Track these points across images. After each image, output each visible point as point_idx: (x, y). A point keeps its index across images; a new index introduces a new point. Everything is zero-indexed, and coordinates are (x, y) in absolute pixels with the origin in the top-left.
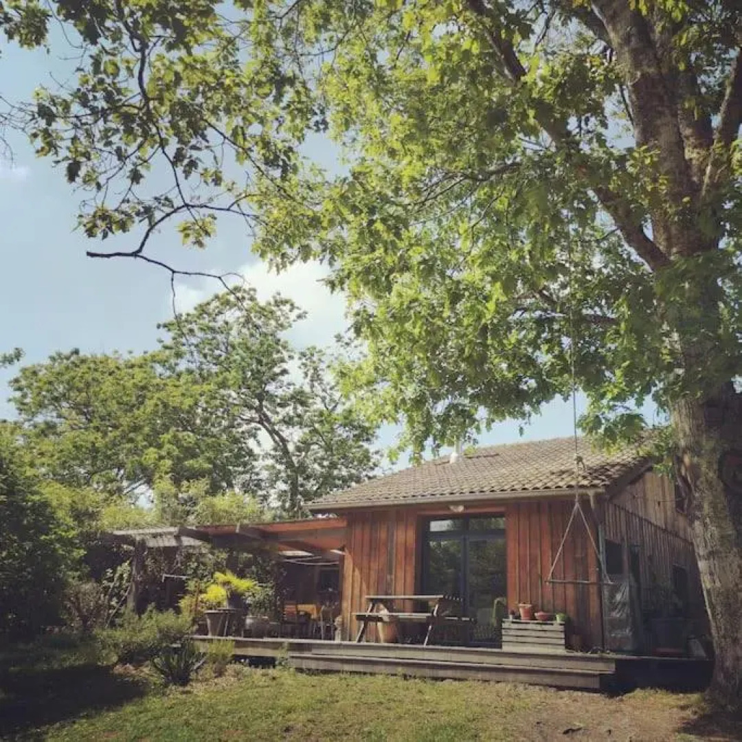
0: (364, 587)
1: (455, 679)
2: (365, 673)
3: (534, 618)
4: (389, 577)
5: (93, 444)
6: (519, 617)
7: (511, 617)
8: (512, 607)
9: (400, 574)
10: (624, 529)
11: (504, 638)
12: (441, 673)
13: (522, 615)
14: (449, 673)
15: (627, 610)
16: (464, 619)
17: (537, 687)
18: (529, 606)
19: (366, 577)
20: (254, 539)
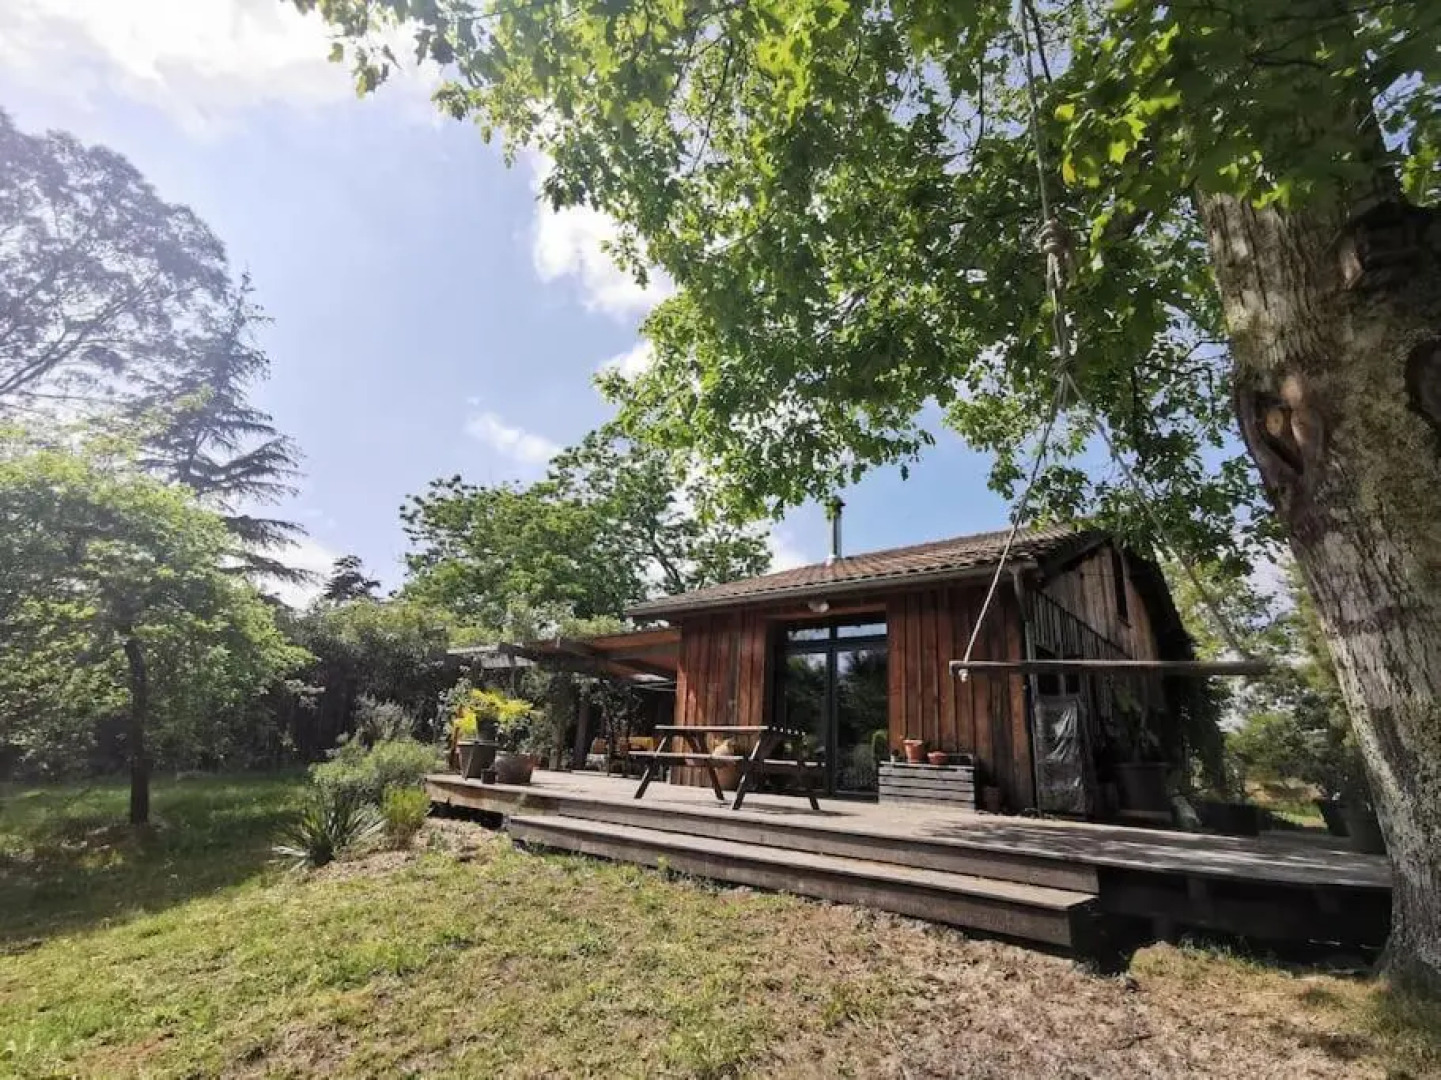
0: (700, 714)
1: (756, 888)
2: (609, 860)
3: (926, 760)
4: (730, 703)
5: (478, 571)
6: (904, 759)
7: (893, 758)
8: (893, 746)
9: (745, 698)
10: (1058, 634)
11: (882, 789)
12: (731, 873)
13: (909, 755)
14: (745, 875)
15: (1074, 750)
16: (808, 764)
17: (920, 926)
18: (919, 742)
19: (702, 703)
20: (583, 659)
